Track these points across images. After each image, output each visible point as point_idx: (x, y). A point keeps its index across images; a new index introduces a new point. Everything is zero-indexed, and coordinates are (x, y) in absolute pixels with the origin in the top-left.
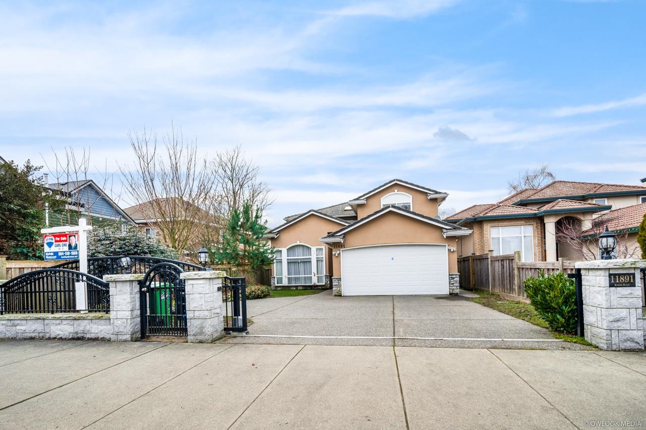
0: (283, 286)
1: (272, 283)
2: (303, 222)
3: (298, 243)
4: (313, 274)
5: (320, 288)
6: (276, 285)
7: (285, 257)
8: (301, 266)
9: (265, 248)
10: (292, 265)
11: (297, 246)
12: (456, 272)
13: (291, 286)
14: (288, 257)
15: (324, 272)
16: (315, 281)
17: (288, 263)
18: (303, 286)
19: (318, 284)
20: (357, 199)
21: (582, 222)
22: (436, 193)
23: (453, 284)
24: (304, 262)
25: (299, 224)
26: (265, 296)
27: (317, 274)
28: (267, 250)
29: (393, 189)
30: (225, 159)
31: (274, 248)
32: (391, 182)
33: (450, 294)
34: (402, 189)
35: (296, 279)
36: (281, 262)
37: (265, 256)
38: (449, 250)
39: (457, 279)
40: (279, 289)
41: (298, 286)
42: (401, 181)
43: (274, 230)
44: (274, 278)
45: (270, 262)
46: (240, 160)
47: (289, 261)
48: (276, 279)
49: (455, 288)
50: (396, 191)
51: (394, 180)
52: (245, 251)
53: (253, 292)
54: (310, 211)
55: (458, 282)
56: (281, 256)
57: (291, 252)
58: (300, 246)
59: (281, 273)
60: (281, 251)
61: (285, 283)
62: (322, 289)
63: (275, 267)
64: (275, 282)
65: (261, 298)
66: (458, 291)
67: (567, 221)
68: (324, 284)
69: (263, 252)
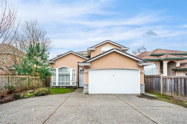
0: (56, 86)
1: (51, 85)
2: (66, 57)
3: (64, 66)
4: (70, 81)
5: (74, 87)
6: (53, 86)
7: (57, 72)
8: (65, 77)
9: (48, 67)
10: (61, 77)
11: (63, 67)
12: (143, 83)
13: (60, 87)
14: (59, 72)
15: (76, 80)
16: (71, 84)
17: (59, 75)
18: (66, 86)
19: (72, 86)
20: (91, 48)
21: (176, 64)
22: (125, 47)
23: (142, 89)
24: (66, 75)
25: (64, 58)
26: (47, 94)
27: (72, 81)
28: (49, 68)
29: (107, 44)
30: (29, 25)
31: (53, 68)
32: (106, 41)
33: (141, 94)
34: (110, 45)
35: (63, 83)
36: (56, 75)
37: (48, 72)
38: (141, 72)
39: (144, 87)
40: (54, 87)
41: (63, 86)
42: (110, 41)
43: (53, 59)
44: (52, 82)
45: (50, 75)
46: (37, 27)
47: (59, 74)
48: (53, 83)
49: (143, 91)
50: (108, 45)
51: (107, 41)
52: (36, 68)
53: (40, 92)
54: (70, 51)
55: (144, 88)
56: (55, 72)
57: (60, 70)
58: (64, 67)
59: (55, 80)
60: (56, 70)
61: (57, 85)
62: (74, 88)
63: (52, 77)
64: (52, 84)
65: (45, 95)
66: (144, 92)
67: (171, 63)
68: (75, 86)
69: (47, 69)
